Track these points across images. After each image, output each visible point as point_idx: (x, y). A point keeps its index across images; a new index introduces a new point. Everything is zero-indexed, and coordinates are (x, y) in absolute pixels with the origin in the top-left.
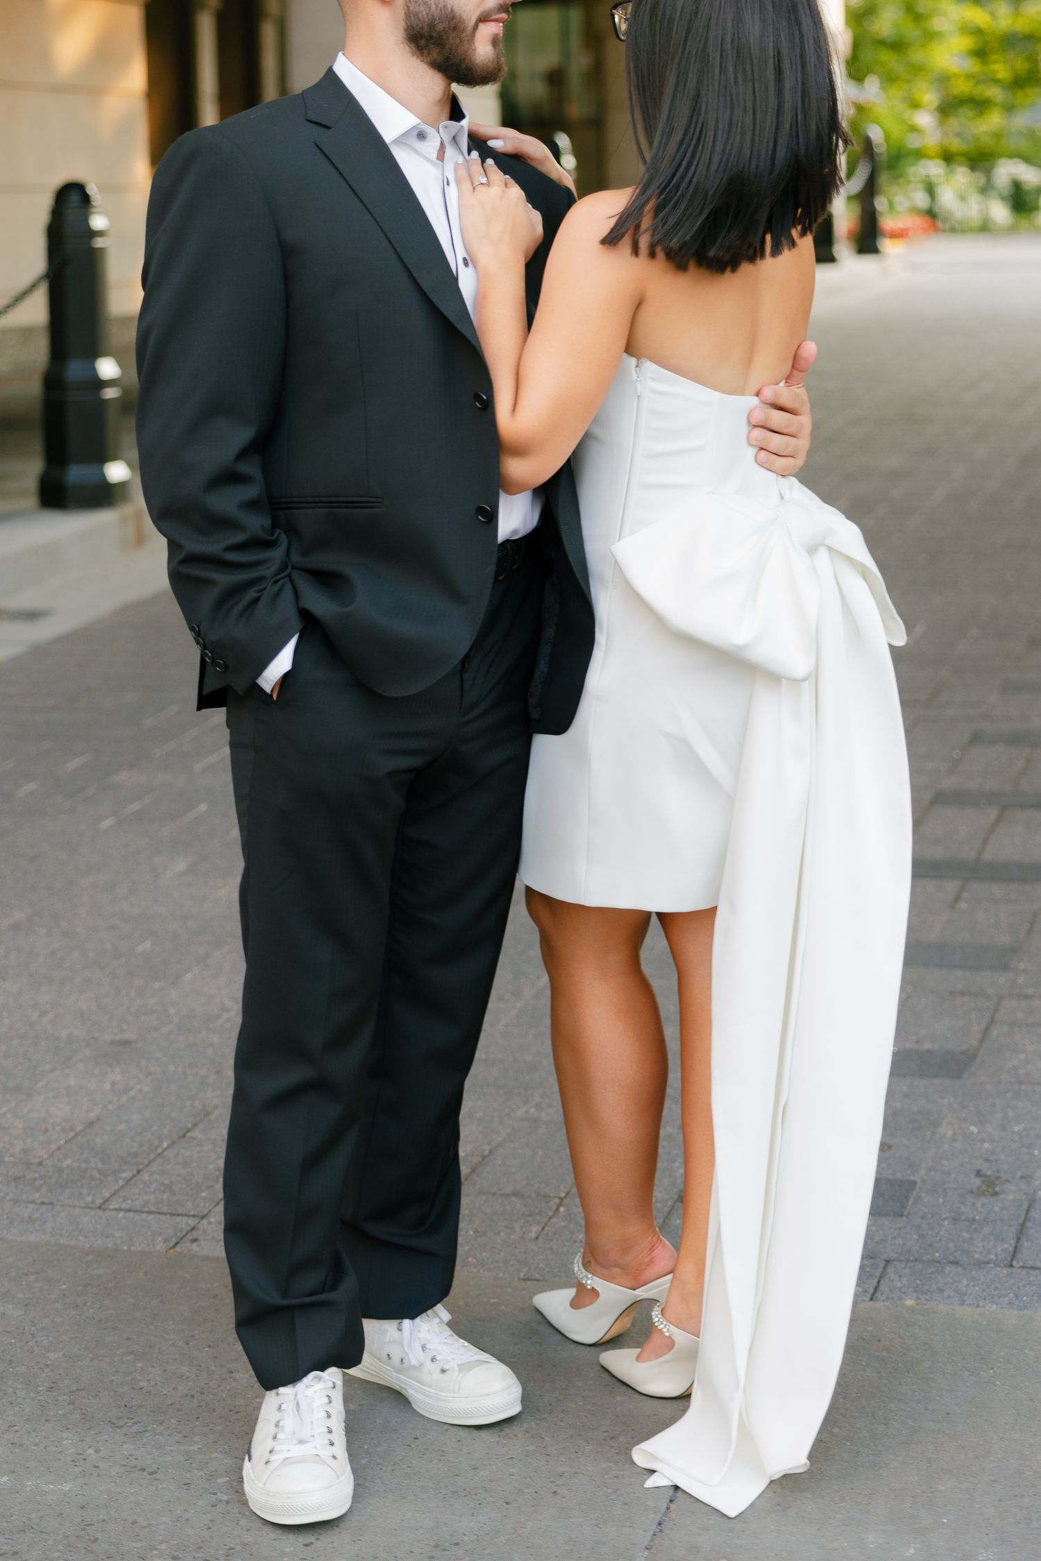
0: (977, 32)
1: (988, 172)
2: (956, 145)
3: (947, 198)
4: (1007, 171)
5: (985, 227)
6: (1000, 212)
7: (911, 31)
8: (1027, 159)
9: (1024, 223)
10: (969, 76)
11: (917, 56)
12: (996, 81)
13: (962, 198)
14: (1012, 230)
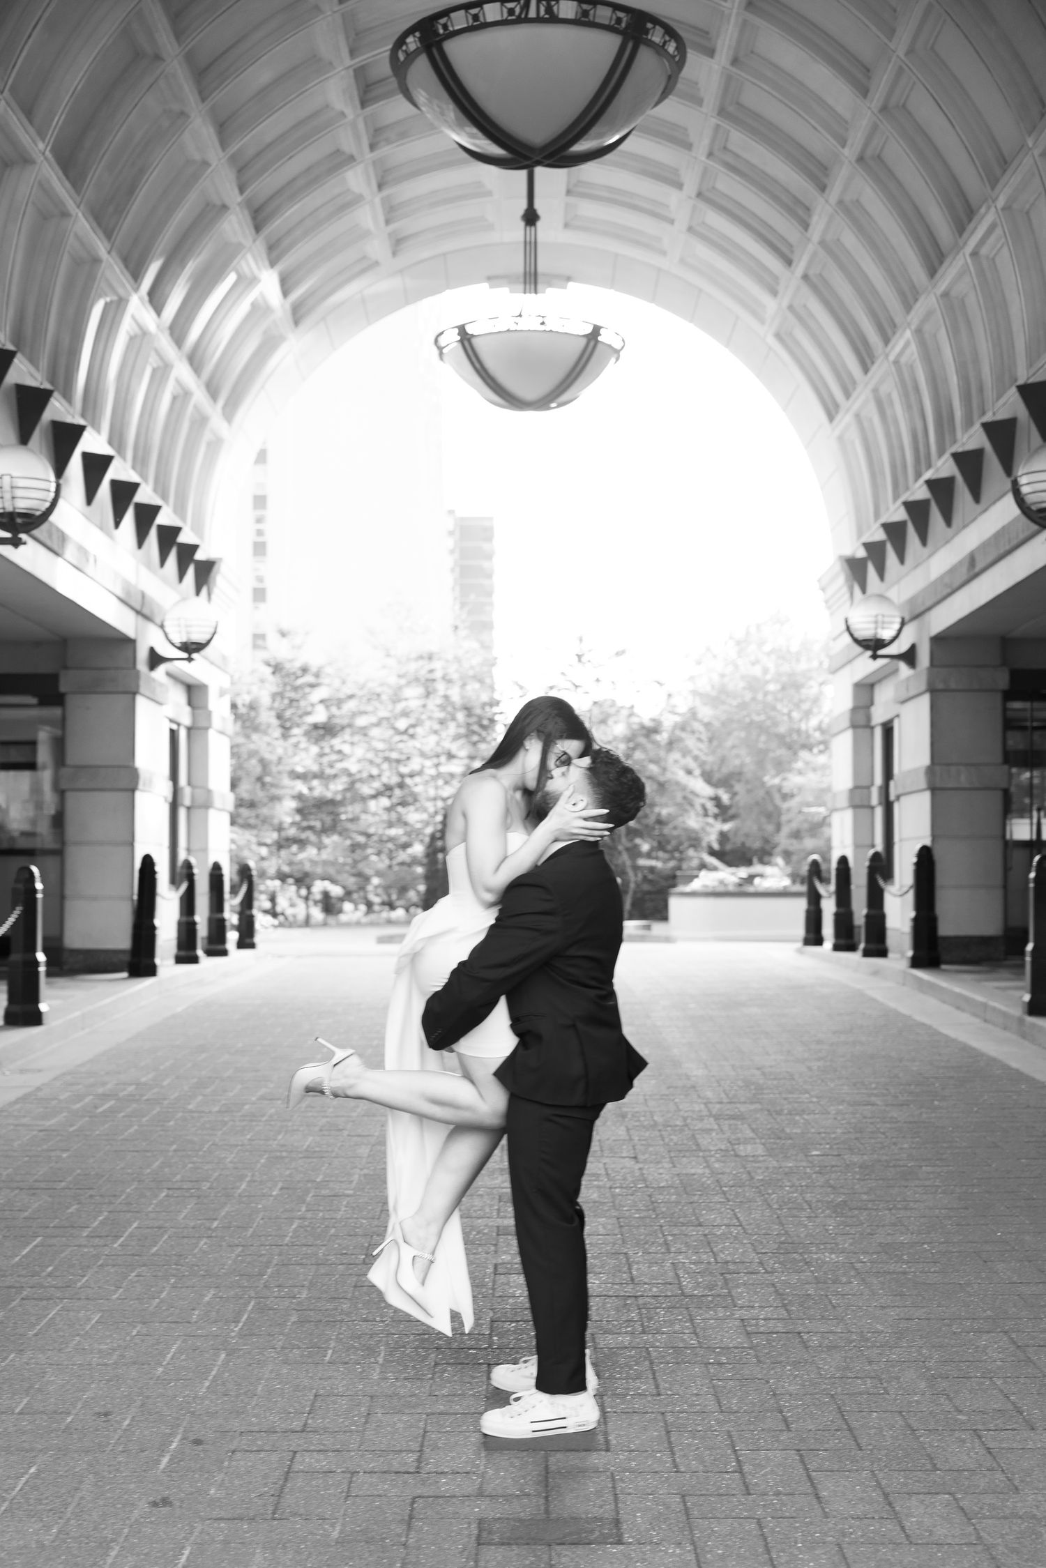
0: (300, 797)
1: (309, 888)
2: (286, 869)
3: (282, 904)
4: (319, 886)
5: (307, 923)
6: (317, 914)
7: (260, 795)
8: (333, 881)
9: (331, 920)
10: (293, 824)
11: (264, 811)
12: (310, 828)
13: (292, 905)
14: (325, 924)
